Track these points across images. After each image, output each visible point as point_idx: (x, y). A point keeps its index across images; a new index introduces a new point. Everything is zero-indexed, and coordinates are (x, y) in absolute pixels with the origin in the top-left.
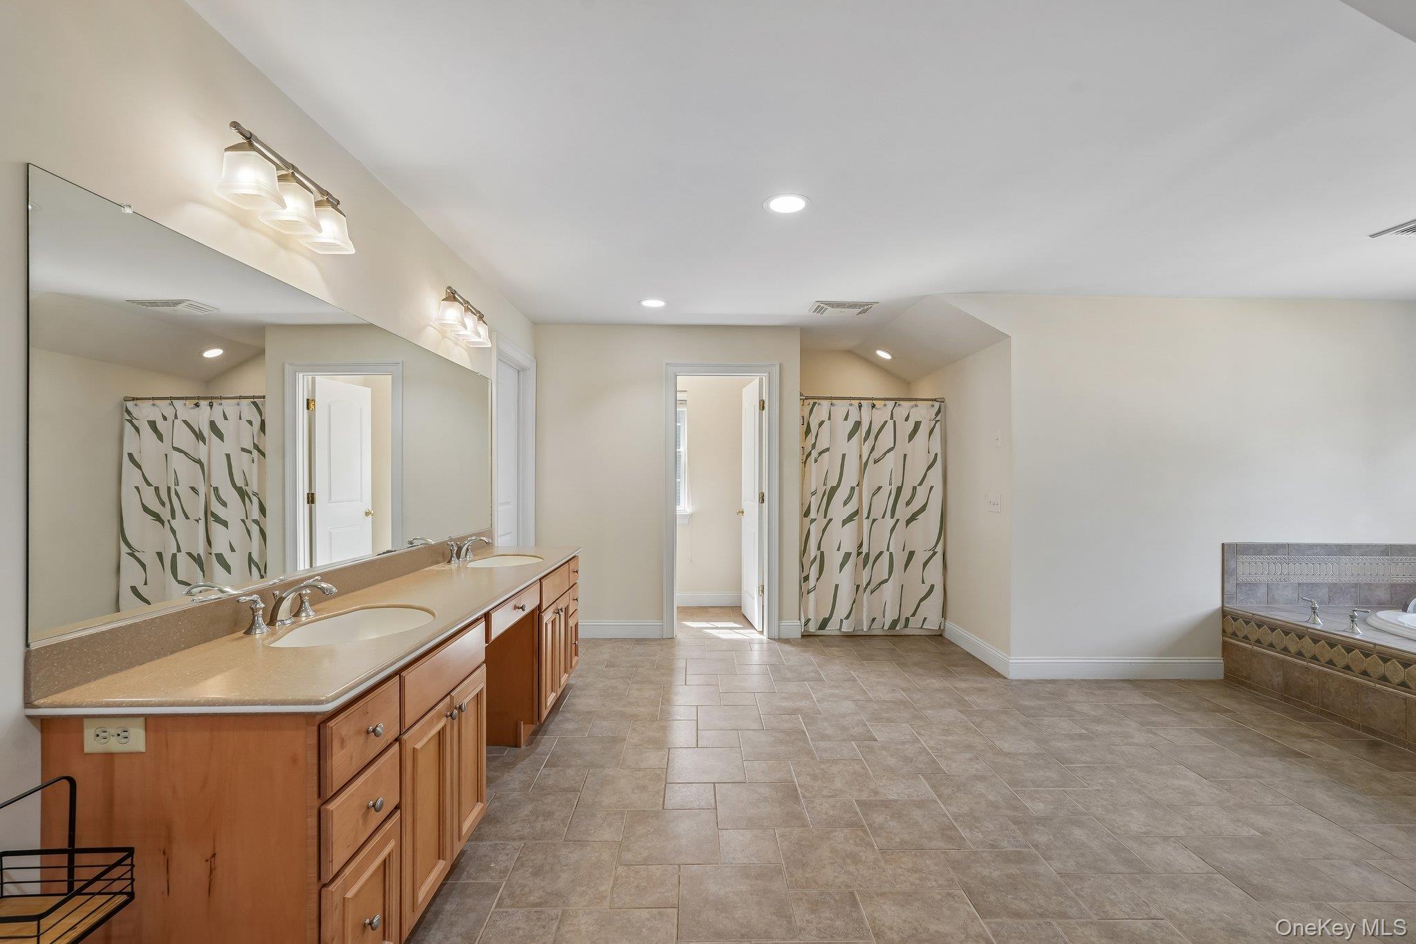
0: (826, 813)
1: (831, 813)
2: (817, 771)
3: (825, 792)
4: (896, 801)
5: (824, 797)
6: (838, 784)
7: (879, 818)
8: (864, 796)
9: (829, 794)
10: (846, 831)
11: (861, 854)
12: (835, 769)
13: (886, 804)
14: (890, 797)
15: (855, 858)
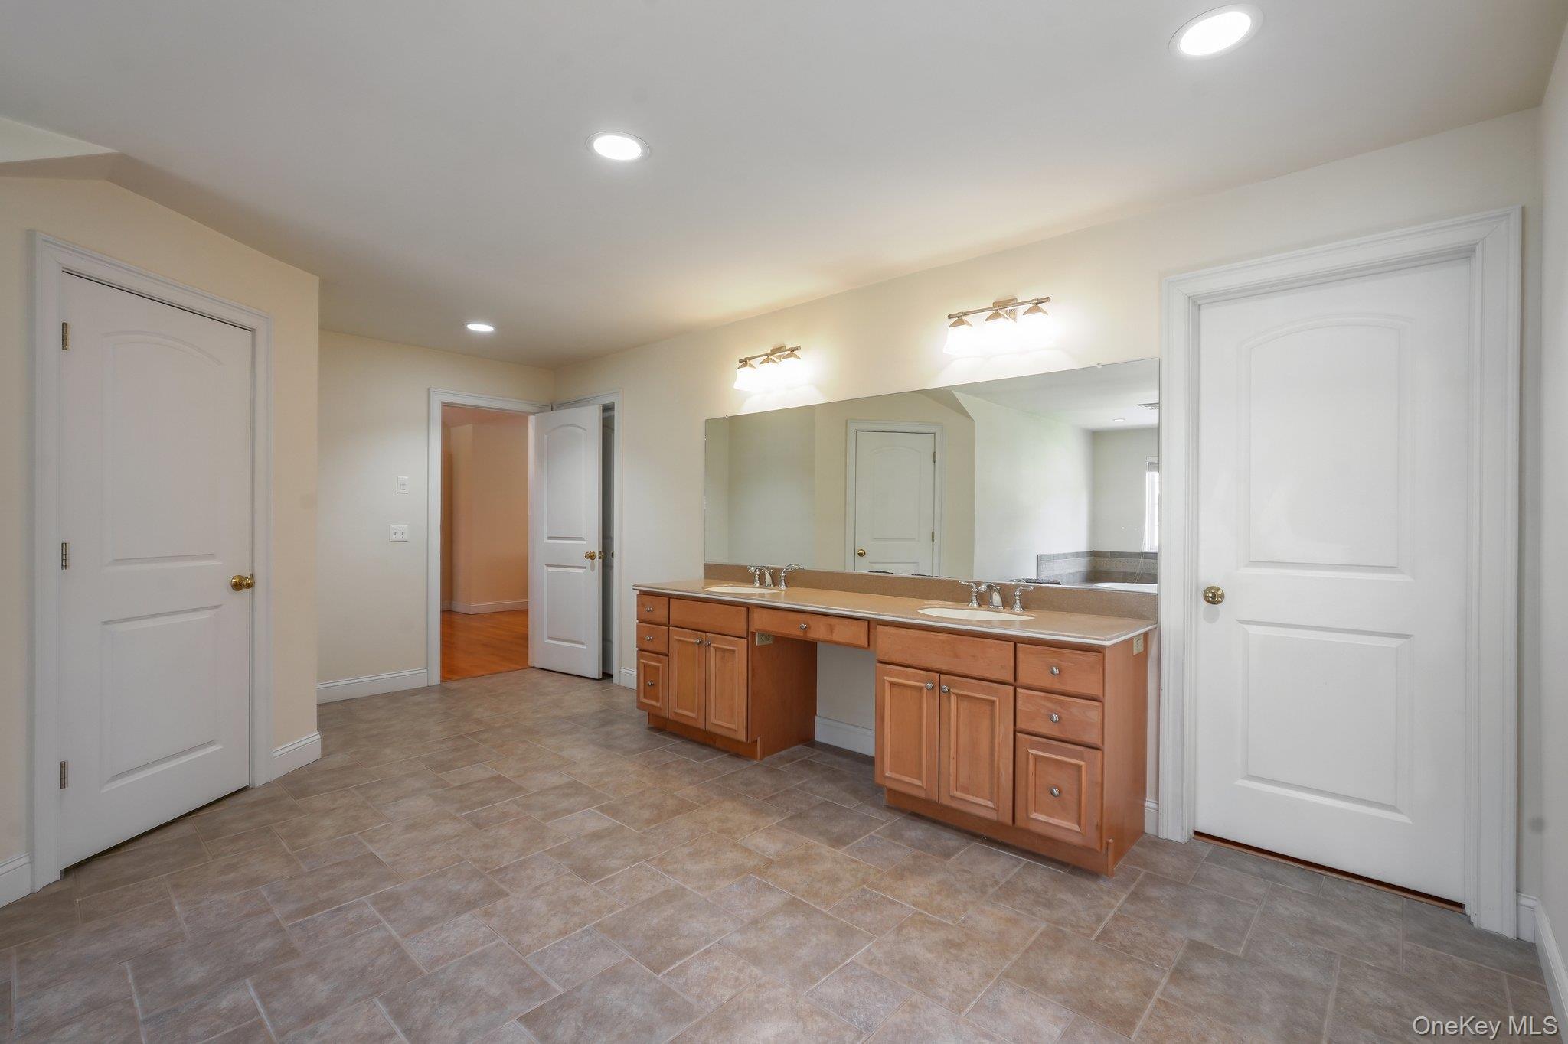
0: (534, 869)
1: (529, 871)
2: (577, 909)
3: (549, 889)
4: (458, 914)
5: (547, 884)
6: (539, 905)
7: (476, 886)
8: (500, 904)
9: (543, 888)
10: (504, 864)
11: (482, 852)
12: (556, 923)
13: (470, 905)
14: (466, 916)
15: (486, 847)
